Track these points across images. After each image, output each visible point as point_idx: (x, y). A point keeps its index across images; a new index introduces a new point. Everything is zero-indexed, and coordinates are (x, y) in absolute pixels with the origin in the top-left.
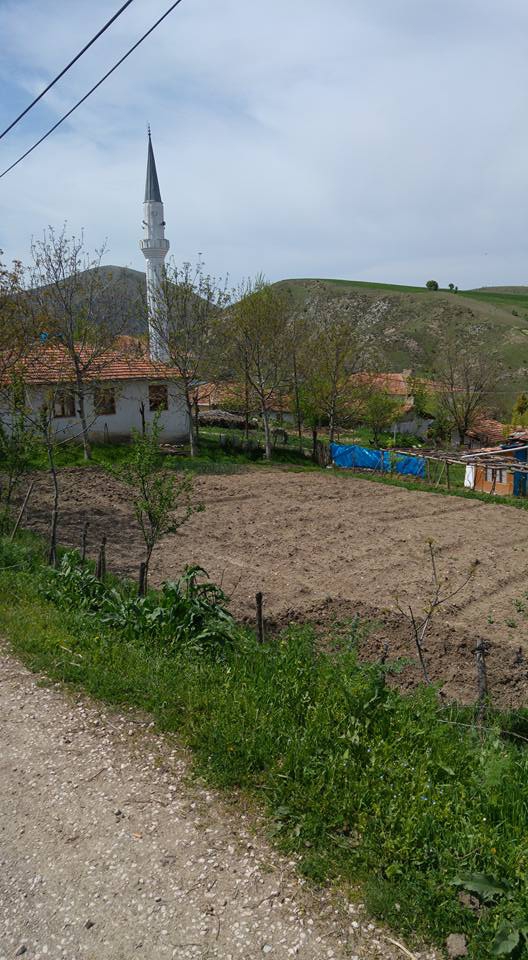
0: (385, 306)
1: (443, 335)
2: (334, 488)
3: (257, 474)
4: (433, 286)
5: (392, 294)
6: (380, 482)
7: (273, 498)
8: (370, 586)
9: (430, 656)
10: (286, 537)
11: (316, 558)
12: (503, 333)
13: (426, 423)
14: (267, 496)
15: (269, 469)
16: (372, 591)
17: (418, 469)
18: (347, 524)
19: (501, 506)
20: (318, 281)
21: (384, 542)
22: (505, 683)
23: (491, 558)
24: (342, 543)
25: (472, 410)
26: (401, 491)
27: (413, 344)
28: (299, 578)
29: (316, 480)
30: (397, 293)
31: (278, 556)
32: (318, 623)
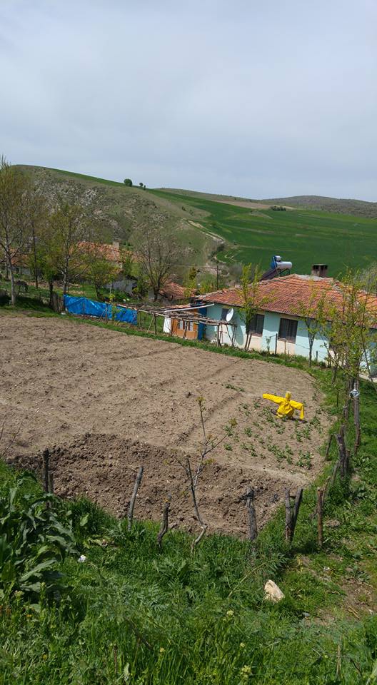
0: (94, 194)
1: (135, 219)
2: (71, 332)
3: (6, 318)
4: (129, 183)
5: (99, 185)
6: (106, 328)
7: (22, 340)
8: (116, 419)
9: (178, 482)
10: (40, 375)
11: (69, 395)
12: (176, 221)
13: (131, 283)
14: (17, 338)
15: (16, 314)
16: (119, 423)
17: (132, 318)
18: (88, 363)
19: (194, 348)
20: (45, 168)
21: (119, 379)
22: (238, 503)
23: (198, 390)
24: (87, 380)
25: (163, 276)
26: (122, 335)
27: (114, 223)
28: (57, 413)
29: (57, 325)
30: (103, 185)
31: (36, 393)
32: (82, 458)
